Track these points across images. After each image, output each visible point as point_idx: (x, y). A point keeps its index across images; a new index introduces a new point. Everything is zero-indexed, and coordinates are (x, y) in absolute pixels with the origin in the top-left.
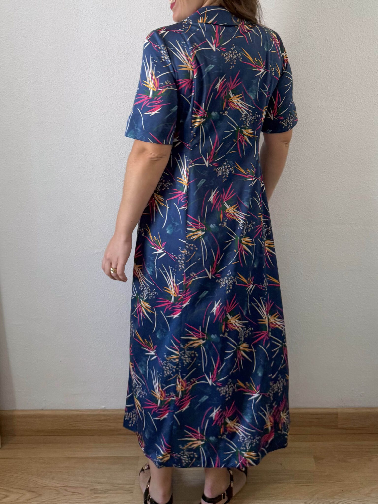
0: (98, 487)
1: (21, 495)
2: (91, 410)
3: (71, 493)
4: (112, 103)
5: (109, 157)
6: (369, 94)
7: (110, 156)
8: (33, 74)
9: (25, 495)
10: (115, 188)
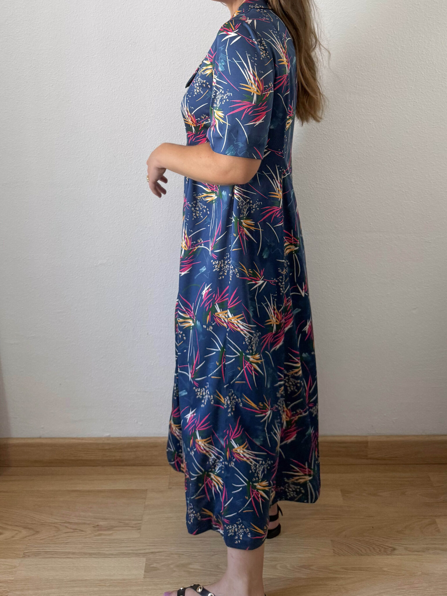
0: (102, 523)
1: (16, 532)
2: (94, 438)
3: (72, 531)
4: (117, 98)
5: (114, 158)
6: (403, 88)
7: (115, 157)
8: (30, 65)
9: (20, 532)
10: (121, 192)
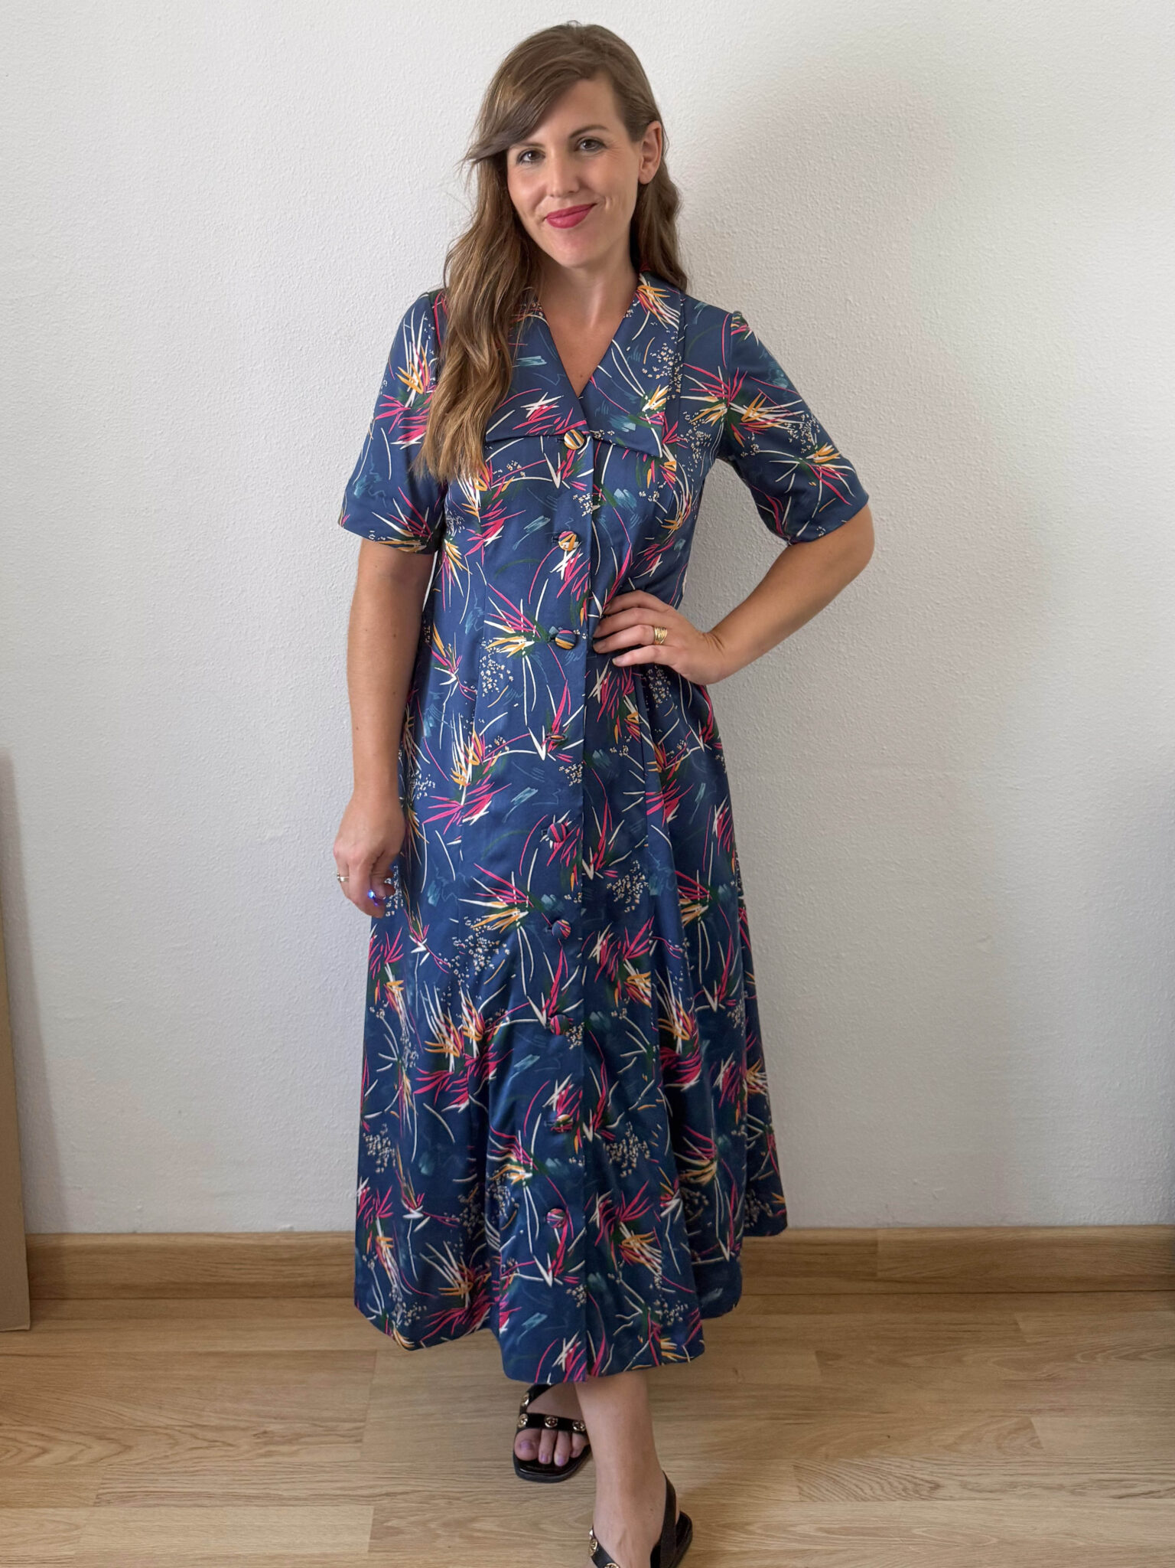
0: (274, 1427)
1: (81, 1447)
2: (257, 1234)
3: (206, 1444)
4: (308, 461)
5: (302, 598)
6: (956, 438)
7: (303, 596)
8: (111, 388)
9: (90, 1448)
10: (318, 675)
